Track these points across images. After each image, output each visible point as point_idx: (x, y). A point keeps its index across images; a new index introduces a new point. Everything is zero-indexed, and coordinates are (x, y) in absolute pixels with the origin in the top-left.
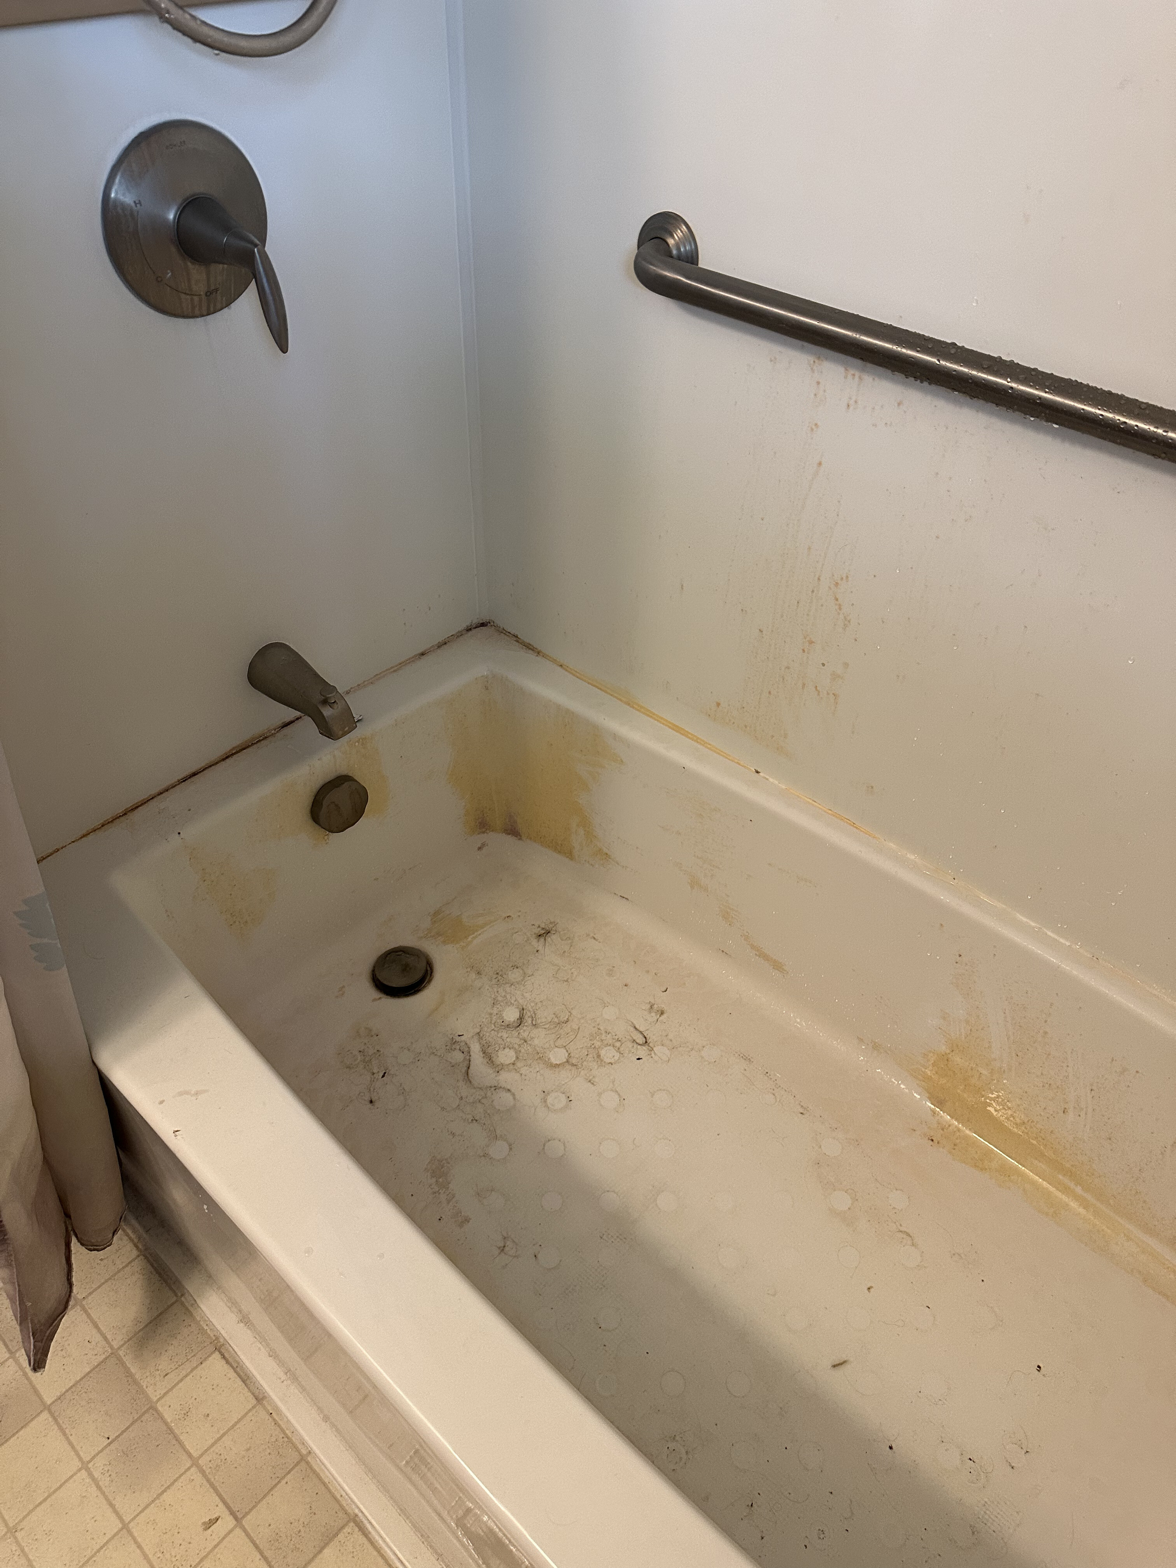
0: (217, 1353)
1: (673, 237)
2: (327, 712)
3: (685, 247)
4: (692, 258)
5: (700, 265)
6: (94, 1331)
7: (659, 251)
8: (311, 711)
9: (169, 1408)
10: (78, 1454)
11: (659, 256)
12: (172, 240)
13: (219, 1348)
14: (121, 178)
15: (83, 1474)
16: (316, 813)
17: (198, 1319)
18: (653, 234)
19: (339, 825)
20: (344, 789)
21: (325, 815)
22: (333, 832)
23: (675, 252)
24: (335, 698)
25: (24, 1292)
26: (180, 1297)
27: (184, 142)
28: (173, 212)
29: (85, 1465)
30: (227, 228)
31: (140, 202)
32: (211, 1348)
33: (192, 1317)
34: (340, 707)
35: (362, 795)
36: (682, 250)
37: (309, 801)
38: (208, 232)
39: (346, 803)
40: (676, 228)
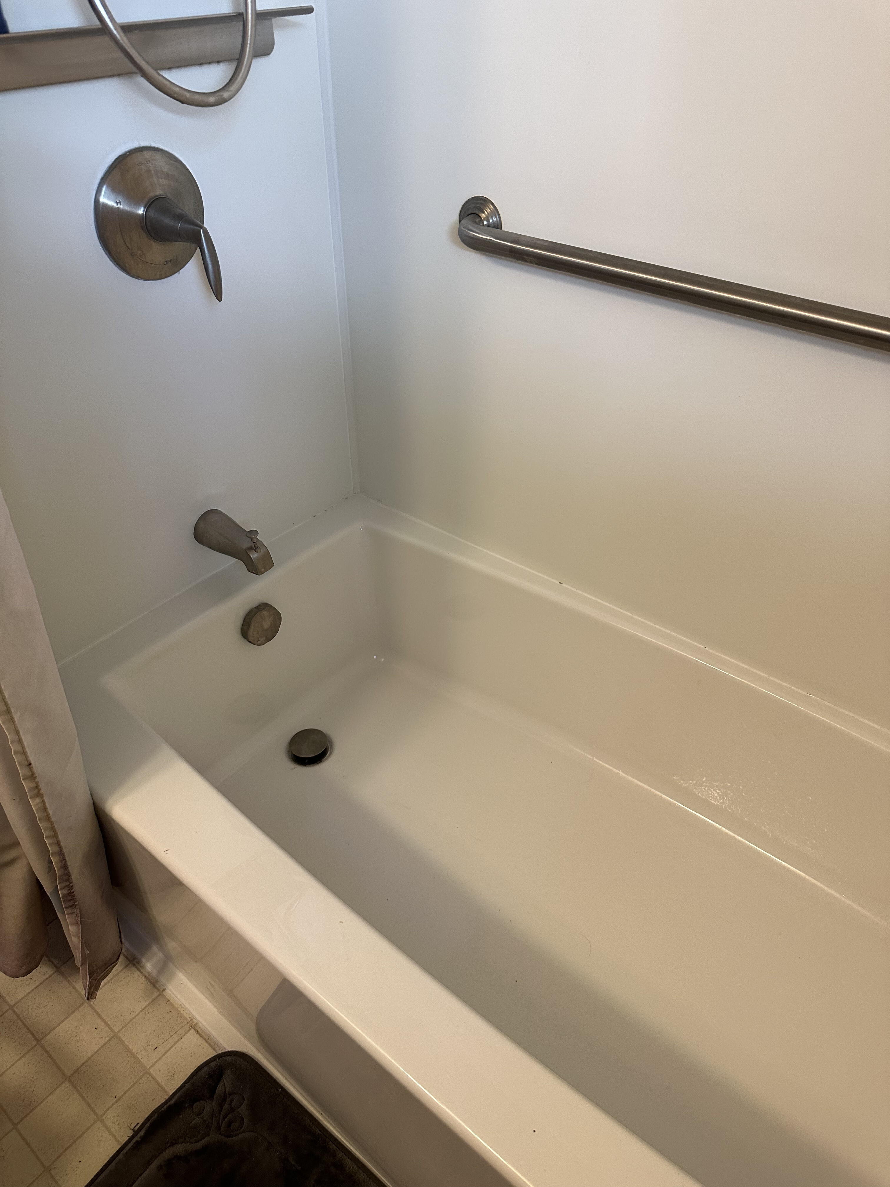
0: (192, 1030)
1: (484, 213)
2: (254, 555)
3: (492, 219)
4: (498, 226)
5: (503, 229)
6: (99, 1021)
7: (475, 222)
8: (242, 555)
9: (160, 1072)
10: (93, 1110)
11: (477, 226)
12: (142, 228)
13: (194, 1026)
14: (107, 187)
15: (99, 1124)
16: (245, 631)
17: (177, 1006)
18: (470, 212)
19: (262, 640)
20: (265, 613)
21: (252, 632)
22: (257, 645)
23: (485, 223)
24: (258, 545)
25: (85, 944)
26: (162, 992)
27: (148, 161)
28: (142, 209)
29: (99, 1118)
30: (180, 217)
31: (120, 203)
32: (187, 1027)
33: (172, 1005)
34: (262, 551)
35: (277, 617)
36: (491, 221)
37: (239, 623)
38: (167, 221)
39: (267, 624)
40: (485, 206)
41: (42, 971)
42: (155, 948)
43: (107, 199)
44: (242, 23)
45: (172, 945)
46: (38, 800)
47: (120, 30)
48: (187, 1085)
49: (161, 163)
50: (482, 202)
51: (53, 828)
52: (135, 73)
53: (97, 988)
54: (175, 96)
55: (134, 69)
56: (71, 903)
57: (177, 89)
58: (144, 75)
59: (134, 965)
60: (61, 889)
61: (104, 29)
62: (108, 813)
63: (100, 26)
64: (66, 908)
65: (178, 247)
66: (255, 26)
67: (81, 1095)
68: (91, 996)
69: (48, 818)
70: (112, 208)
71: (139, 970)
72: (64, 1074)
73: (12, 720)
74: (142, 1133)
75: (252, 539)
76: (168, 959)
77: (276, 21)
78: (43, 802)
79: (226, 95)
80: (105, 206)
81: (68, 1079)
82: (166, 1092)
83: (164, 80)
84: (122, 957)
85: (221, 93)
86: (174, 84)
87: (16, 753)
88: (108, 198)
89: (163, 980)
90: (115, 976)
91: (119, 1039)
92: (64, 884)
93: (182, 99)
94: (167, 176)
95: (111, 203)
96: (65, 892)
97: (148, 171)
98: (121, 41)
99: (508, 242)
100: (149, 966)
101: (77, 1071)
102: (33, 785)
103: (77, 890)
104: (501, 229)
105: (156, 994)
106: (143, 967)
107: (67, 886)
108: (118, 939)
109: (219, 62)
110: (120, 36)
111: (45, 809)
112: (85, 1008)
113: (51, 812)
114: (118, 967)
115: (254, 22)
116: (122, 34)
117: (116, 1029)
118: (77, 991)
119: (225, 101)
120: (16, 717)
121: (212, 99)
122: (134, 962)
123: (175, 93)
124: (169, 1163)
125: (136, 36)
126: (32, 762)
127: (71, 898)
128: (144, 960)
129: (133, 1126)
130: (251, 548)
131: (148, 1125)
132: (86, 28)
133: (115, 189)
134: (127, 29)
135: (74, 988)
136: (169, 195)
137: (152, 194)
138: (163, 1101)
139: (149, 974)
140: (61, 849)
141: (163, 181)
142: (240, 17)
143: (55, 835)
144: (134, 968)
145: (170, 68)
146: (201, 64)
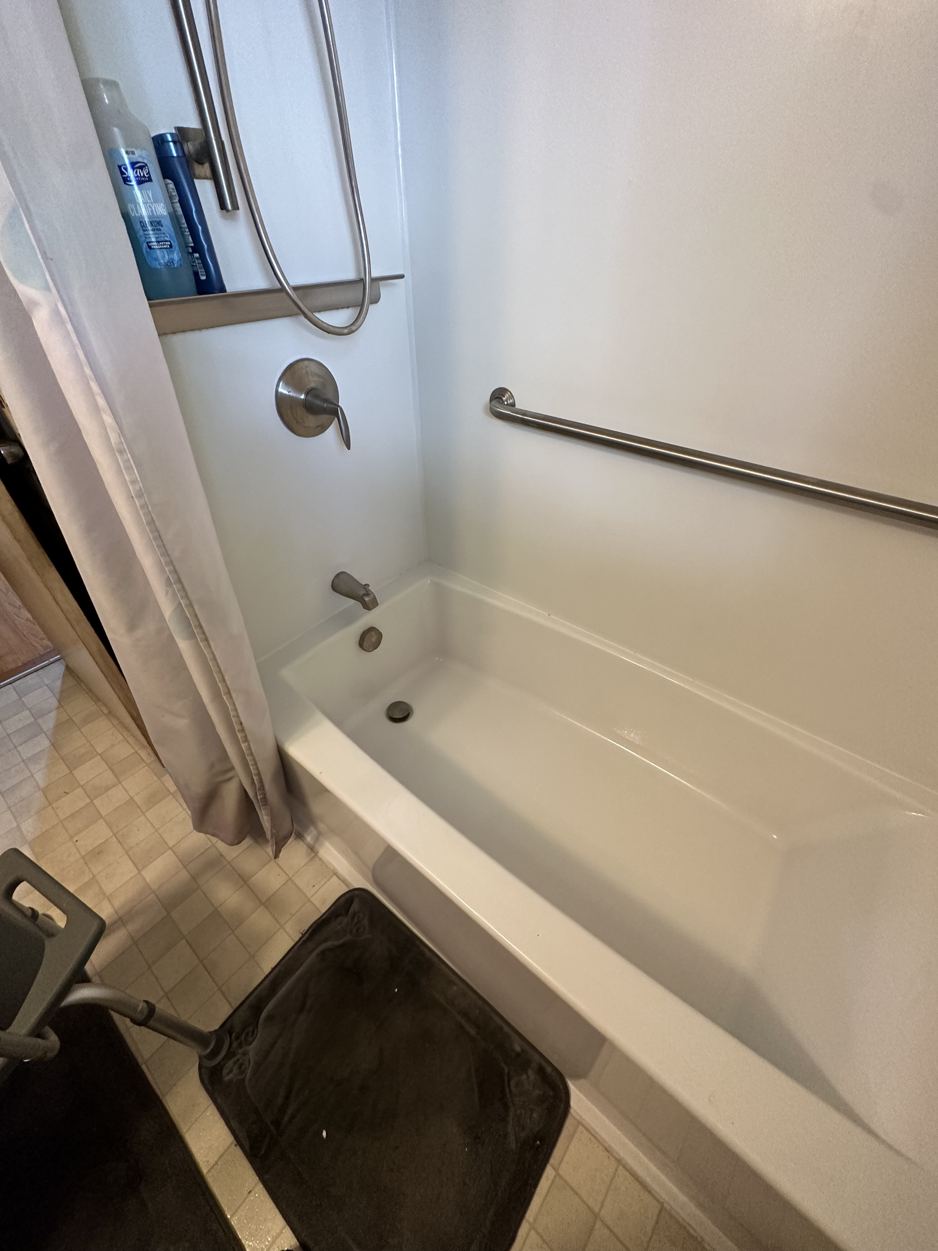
0: (335, 875)
1: (505, 397)
2: (367, 599)
3: (510, 401)
4: (513, 405)
5: (516, 407)
6: (280, 870)
7: (500, 403)
8: (359, 599)
9: (316, 900)
10: (278, 922)
11: (500, 405)
12: (303, 407)
13: (336, 874)
14: (283, 383)
15: (281, 930)
16: (362, 643)
17: (325, 862)
18: (496, 396)
19: (371, 649)
20: (373, 633)
21: (365, 644)
22: (369, 652)
23: (506, 403)
24: (369, 593)
25: (273, 826)
26: (316, 854)
27: (306, 367)
28: (303, 395)
29: (282, 927)
30: (326, 401)
31: (290, 392)
32: (332, 874)
33: (323, 862)
34: (372, 596)
35: (380, 635)
36: (509, 402)
37: (358, 639)
38: (318, 402)
39: (374, 639)
40: (506, 393)
41: (247, 842)
42: (312, 828)
43: (282, 390)
44: (362, 284)
45: (322, 826)
46: (246, 744)
47: (292, 290)
48: (333, 908)
49: (313, 368)
50: (504, 390)
51: (254, 760)
52: (300, 314)
53: (280, 852)
54: (324, 329)
55: (299, 312)
56: (264, 803)
57: (325, 325)
58: (306, 316)
59: (300, 838)
60: (259, 795)
61: (282, 289)
62: (286, 751)
63: (281, 288)
64: (262, 806)
65: (325, 417)
66: (370, 287)
67: (271, 913)
68: (276, 856)
69: (251, 754)
70: (285, 395)
71: (303, 841)
72: (260, 901)
73: (231, 697)
74: (307, 935)
75: (366, 589)
76: (319, 836)
77: (381, 283)
78: (249, 745)
79: (354, 328)
80: (282, 394)
81: (262, 904)
82: (319, 911)
83: (318, 320)
84: (293, 834)
85: (351, 327)
86: (323, 322)
87: (234, 716)
88: (284, 389)
89: (317, 846)
90: (289, 844)
91: (293, 882)
92: (261, 792)
93: (329, 330)
94: (318, 376)
95: (285, 392)
96: (262, 796)
97: (307, 373)
98: (293, 297)
99: (520, 415)
100: (309, 839)
101: (268, 899)
102: (244, 735)
103: (268, 795)
104: (515, 407)
105: (313, 855)
106: (305, 839)
107: (263, 793)
108: (291, 823)
109: (348, 307)
110: (292, 293)
111: (250, 749)
112: (272, 863)
113: (253, 751)
114: (291, 839)
115: (370, 284)
116: (293, 292)
117: (290, 875)
118: (268, 854)
119: (353, 332)
120: (234, 695)
121: (346, 331)
122: (300, 836)
123: (324, 327)
124: (323, 952)
125: (300, 292)
126: (243, 722)
127: (265, 800)
128: (305, 835)
129: (301, 932)
130: (365, 595)
131: (310, 931)
132: (272, 289)
133: (288, 384)
134: (296, 289)
135: (266, 852)
136: (319, 387)
137: (309, 387)
138: (318, 917)
139: (309, 844)
140: (259, 771)
141: (316, 379)
142: (362, 281)
143: (256, 764)
144: (300, 840)
145: (319, 311)
146: (338, 309)
